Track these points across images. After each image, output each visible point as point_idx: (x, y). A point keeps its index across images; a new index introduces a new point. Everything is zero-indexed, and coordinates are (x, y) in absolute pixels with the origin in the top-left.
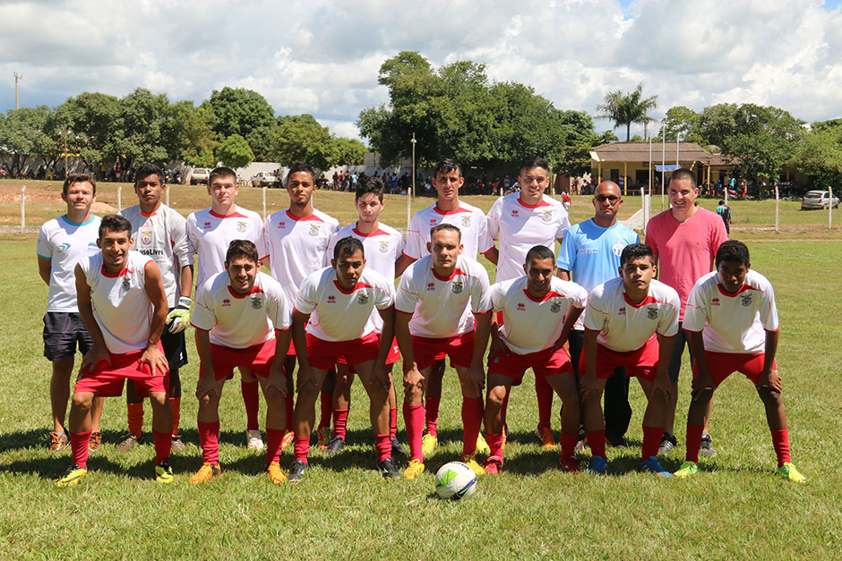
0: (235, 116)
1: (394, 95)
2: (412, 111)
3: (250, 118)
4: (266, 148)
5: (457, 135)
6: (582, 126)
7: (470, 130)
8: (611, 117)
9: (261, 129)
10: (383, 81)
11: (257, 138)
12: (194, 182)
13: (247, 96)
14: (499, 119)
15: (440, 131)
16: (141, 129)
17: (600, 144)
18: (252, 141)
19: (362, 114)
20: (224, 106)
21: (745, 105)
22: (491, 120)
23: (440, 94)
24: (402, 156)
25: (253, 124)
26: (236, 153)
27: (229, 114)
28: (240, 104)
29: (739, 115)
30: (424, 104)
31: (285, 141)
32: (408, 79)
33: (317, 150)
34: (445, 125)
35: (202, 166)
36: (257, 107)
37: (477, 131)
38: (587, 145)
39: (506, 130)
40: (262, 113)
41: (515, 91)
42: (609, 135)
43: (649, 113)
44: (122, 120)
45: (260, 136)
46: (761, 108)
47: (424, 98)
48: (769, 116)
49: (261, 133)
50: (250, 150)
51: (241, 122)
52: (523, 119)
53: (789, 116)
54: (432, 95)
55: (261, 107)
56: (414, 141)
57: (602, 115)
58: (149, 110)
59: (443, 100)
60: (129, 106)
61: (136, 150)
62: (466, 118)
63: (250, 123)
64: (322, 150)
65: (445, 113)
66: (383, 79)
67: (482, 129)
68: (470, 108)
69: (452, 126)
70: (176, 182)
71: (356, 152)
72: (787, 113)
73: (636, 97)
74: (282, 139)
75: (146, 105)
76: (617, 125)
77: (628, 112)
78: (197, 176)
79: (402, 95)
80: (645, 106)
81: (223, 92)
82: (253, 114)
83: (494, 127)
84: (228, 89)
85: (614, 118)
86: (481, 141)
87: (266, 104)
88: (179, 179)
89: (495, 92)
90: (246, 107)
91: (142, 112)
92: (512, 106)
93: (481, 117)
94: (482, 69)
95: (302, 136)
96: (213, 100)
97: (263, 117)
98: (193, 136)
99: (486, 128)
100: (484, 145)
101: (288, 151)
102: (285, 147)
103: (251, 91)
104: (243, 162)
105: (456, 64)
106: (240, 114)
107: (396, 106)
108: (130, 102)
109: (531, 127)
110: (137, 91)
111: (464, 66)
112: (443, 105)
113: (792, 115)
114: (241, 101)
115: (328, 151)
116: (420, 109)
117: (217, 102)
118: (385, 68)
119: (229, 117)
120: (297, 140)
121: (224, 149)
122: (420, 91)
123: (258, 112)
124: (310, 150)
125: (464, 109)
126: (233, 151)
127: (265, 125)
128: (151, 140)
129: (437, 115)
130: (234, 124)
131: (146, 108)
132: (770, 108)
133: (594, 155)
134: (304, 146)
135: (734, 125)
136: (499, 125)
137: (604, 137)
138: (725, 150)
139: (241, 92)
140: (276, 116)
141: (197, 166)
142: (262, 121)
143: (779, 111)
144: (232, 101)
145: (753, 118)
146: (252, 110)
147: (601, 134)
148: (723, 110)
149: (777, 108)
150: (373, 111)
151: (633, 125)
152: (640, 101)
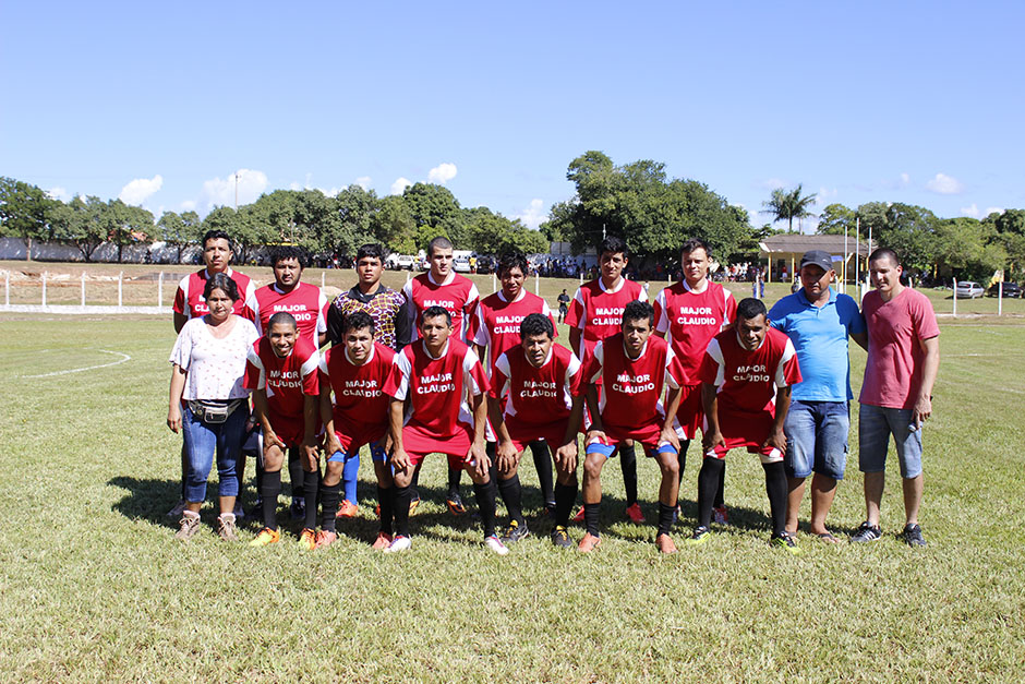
0: (426, 208)
1: (580, 188)
2: (602, 205)
3: (439, 210)
5: (643, 226)
7: (656, 222)
8: (773, 212)
9: (450, 220)
10: (570, 177)
13: (436, 190)
14: (680, 212)
15: (628, 223)
16: (352, 220)
17: (760, 236)
19: (554, 207)
20: (416, 199)
21: (895, 204)
22: (673, 213)
23: (628, 189)
25: (442, 215)
27: (420, 206)
28: (431, 197)
29: (889, 213)
30: (612, 198)
32: (595, 177)
33: (511, 239)
34: (633, 217)
36: (445, 200)
37: (662, 223)
39: (686, 222)
40: (450, 206)
41: (692, 187)
42: (767, 229)
43: (807, 209)
46: (908, 207)
47: (612, 193)
48: (916, 214)
49: (449, 224)
51: (432, 214)
53: (932, 214)
54: (620, 190)
55: (448, 200)
56: (604, 231)
57: (767, 209)
58: (360, 204)
59: (631, 194)
60: (343, 200)
61: (349, 239)
62: (650, 210)
63: (438, 214)
64: (516, 240)
65: (632, 206)
66: (571, 175)
67: (665, 221)
68: (653, 202)
69: (639, 219)
72: (930, 212)
73: (796, 194)
74: (478, 229)
75: (358, 199)
76: (778, 219)
77: (791, 208)
79: (588, 192)
80: (803, 202)
81: (415, 186)
82: (441, 206)
83: (675, 220)
84: (420, 185)
85: (777, 213)
86: (665, 232)
87: (453, 197)
89: (674, 187)
90: (436, 200)
91: (355, 205)
92: (690, 200)
93: (664, 211)
95: (497, 226)
96: (405, 194)
97: (451, 210)
98: (397, 227)
99: (669, 220)
100: (666, 236)
102: (481, 237)
103: (439, 186)
105: (638, 162)
106: (430, 206)
107: (582, 199)
108: (345, 197)
109: (709, 219)
110: (350, 187)
111: (645, 165)
112: (632, 200)
113: (935, 214)
114: (431, 195)
115: (521, 241)
116: (609, 202)
117: (410, 196)
118: (573, 165)
119: (421, 209)
120: (493, 230)
122: (608, 187)
123: (446, 204)
124: (505, 239)
125: (650, 204)
127: (452, 216)
128: (360, 230)
129: (625, 209)
131: (358, 202)
132: (916, 207)
133: (763, 246)
134: (500, 235)
135: (886, 221)
136: (680, 218)
137: (763, 230)
139: (430, 186)
140: (462, 207)
142: (449, 213)
143: (924, 210)
144: (424, 194)
145: (900, 216)
146: (441, 203)
147: (761, 227)
148: (875, 208)
149: (922, 207)
150: (563, 205)
151: (795, 220)
152: (800, 199)
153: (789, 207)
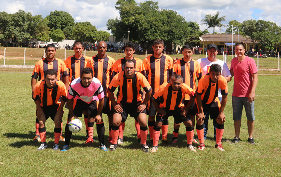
0: (59, 22)
1: (121, 14)
2: (128, 20)
3: (65, 22)
4: (71, 34)
5: (146, 30)
6: (195, 28)
7: (152, 28)
9: (69, 27)
10: (117, 8)
11: (67, 30)
12: (40, 47)
13: (64, 14)
14: (163, 24)
15: (139, 28)
16: (20, 26)
17: (202, 35)
18: (65, 31)
19: (108, 21)
20: (55, 18)
21: (259, 21)
22: (160, 24)
23: (140, 13)
24: (124, 38)
25: (66, 25)
26: (58, 36)
27: (56, 21)
28: (61, 17)
29: (257, 24)
30: (133, 17)
31: (78, 31)
32: (127, 7)
33: (90, 35)
34: (142, 26)
35: (44, 41)
36: (67, 18)
37: (154, 28)
38: (197, 35)
39: (166, 28)
40: (69, 21)
41: (170, 13)
42: (206, 31)
43: (221, 22)
44: (13, 22)
45: (68, 29)
46: (265, 22)
47: (133, 15)
48: (269, 25)
49: (69, 28)
50: (63, 35)
51: (61, 24)
52: (173, 24)
53: (276, 25)
54: (136, 14)
55: (69, 18)
56: (129, 32)
59: (141, 15)
60: (16, 17)
61: (18, 34)
62: (149, 22)
64: (92, 35)
65: (141, 21)
66: (117, 7)
67: (156, 28)
68: (151, 19)
69: (144, 26)
70: (34, 47)
71: (106, 36)
72: (275, 24)
73: (217, 16)
74: (76, 30)
75: (22, 16)
76: (209, 27)
77: (214, 22)
78: (41, 45)
79: (124, 14)
80: (220, 20)
81: (55, 12)
82: (66, 21)
83: (161, 27)
84: (57, 11)
85: (208, 24)
86: (156, 32)
87: (71, 17)
88: (34, 46)
89: (161, 13)
90: (63, 18)
91: (21, 19)
92: (169, 18)
93: (156, 23)
94: (157, 4)
95: (84, 29)
96: (51, 15)
97: (70, 22)
98: (41, 29)
99: (158, 27)
100: (157, 34)
101: (78, 35)
102: (77, 34)
103: (66, 12)
104: (60, 39)
105: (146, 2)
106: (61, 21)
107: (122, 18)
108: (17, 15)
109: (176, 27)
110: (19, 11)
111: (149, 3)
112: (142, 18)
114: (62, 16)
115: (94, 36)
116: (132, 19)
118: (118, 3)
119: (56, 22)
120: (82, 31)
121: (53, 34)
122: (132, 12)
123: (68, 20)
124: (87, 35)
125: (149, 20)
126: (56, 35)
127: (71, 25)
128: (23, 30)
129: (138, 22)
130: (59, 25)
131: (23, 18)
132: (269, 22)
133: (201, 39)
134: (85, 33)
135: (255, 28)
136: (163, 26)
137: (204, 32)
138: (252, 38)
139: (62, 12)
140: (75, 21)
141: (42, 41)
142: (69, 24)
143: (272, 23)
144: (58, 16)
145: (261, 26)
146: (66, 19)
147: (203, 31)
148: (251, 22)
149: (271, 22)
150: (113, 20)
151: (216, 27)
152: (218, 18)
153: (213, 22)
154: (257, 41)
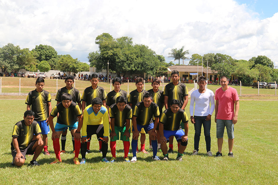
0: (43, 54)
1: (100, 48)
2: (107, 53)
3: (49, 55)
4: (55, 66)
5: (123, 62)
6: (161, 60)
7: (128, 60)
8: (173, 57)
9: (53, 59)
10: (97, 43)
11: (51, 62)
12: (29, 77)
13: (48, 48)
14: (137, 57)
15: (117, 60)
16: (10, 58)
17: (168, 66)
18: (50, 63)
19: (90, 54)
20: (40, 51)
21: (217, 54)
22: (135, 57)
23: (117, 48)
24: (103, 68)
25: (50, 57)
26: (44, 67)
27: (41, 53)
28: (45, 50)
29: (215, 58)
30: (112, 51)
31: (62, 63)
32: (106, 42)
33: (74, 66)
34: (119, 58)
35: (32, 71)
36: (51, 51)
37: (130, 60)
38: (164, 66)
39: (140, 60)
40: (54, 54)
41: (142, 47)
42: (171, 63)
43: (186, 56)
44: (3, 54)
45: (52, 61)
46: (222, 55)
47: (112, 49)
48: (225, 58)
49: (53, 60)
50: (49, 66)
51: (46, 56)
52: (145, 56)
53: (231, 58)
54: (114, 48)
55: (53, 51)
56: (108, 63)
57: (170, 56)
58: (13, 51)
60: (5, 49)
61: (8, 65)
62: (125, 55)
63: (48, 56)
64: (75, 66)
65: (119, 54)
66: (97, 42)
67: (132, 60)
68: (127, 52)
69: (121, 58)
70: (22, 77)
71: (86, 67)
73: (182, 50)
74: (61, 62)
75: (12, 49)
76: (175, 60)
78: (30, 75)
79: (104, 48)
80: (184, 53)
81: (39, 46)
82: (50, 54)
83: (136, 59)
84: (41, 45)
85: (174, 57)
86: (131, 64)
87: (55, 50)
88: (23, 76)
89: (135, 47)
90: (48, 51)
91: (10, 52)
92: (142, 52)
93: (131, 56)
94: (131, 39)
95: (68, 61)
96: (36, 48)
97: (54, 55)
98: (29, 61)
99: (133, 59)
100: (132, 66)
101: (63, 66)
102: (62, 65)
103: (49, 46)
104: (47, 70)
105: (122, 37)
106: (45, 54)
107: (102, 51)
108: (6, 48)
109: (148, 59)
110: (8, 44)
111: (125, 38)
112: (119, 52)
113: (232, 58)
114: (46, 49)
115: (77, 67)
116: (110, 53)
118: (97, 38)
119: (42, 55)
120: (66, 63)
121: (40, 65)
122: (110, 46)
123: (52, 53)
124: (71, 66)
125: (126, 53)
126: (43, 66)
127: (54, 57)
128: (13, 62)
129: (116, 55)
130: (43, 57)
131: (12, 50)
132: (225, 55)
133: (169, 69)
134: (69, 65)
135: (214, 60)
136: (137, 59)
137: (170, 64)
138: (213, 68)
139: (46, 46)
140: (58, 54)
141: (30, 71)
142: (53, 56)
143: (228, 56)
144: (43, 49)
145: (219, 58)
146: (50, 53)
147: (168, 63)
148: (210, 55)
149: (227, 55)
150: (93, 53)
151: (181, 60)
152: (183, 52)
153: (179, 55)
154: (216, 71)
